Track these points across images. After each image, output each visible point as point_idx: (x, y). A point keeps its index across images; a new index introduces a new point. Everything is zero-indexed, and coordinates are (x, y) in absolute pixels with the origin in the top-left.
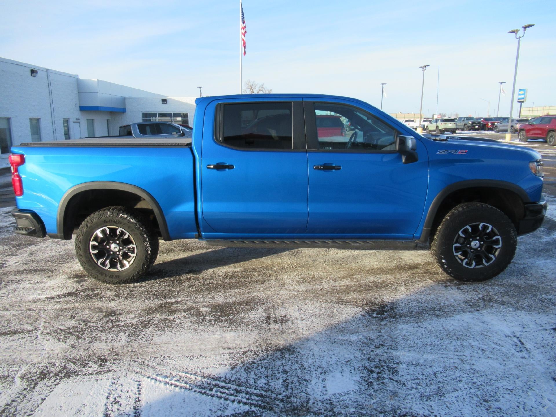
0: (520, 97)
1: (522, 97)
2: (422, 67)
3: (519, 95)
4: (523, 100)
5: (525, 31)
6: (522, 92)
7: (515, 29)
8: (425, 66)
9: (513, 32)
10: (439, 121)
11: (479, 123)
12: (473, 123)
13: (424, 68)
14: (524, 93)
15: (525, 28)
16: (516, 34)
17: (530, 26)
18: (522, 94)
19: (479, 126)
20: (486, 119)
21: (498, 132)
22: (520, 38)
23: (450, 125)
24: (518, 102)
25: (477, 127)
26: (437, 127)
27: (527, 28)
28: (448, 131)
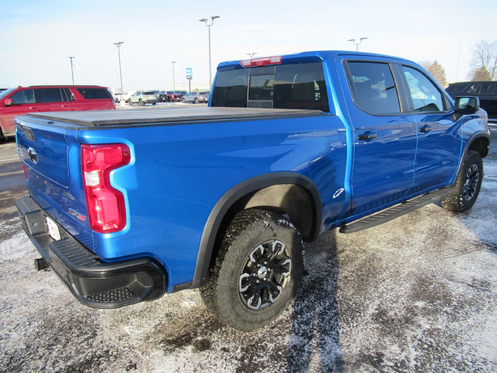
0: (188, 74)
1: (190, 74)
2: (115, 44)
3: (187, 73)
4: (190, 77)
5: (213, 20)
6: (189, 71)
7: (204, 18)
8: (120, 43)
9: (203, 20)
10: (141, 94)
11: (165, 95)
12: (160, 96)
13: (119, 45)
14: (191, 71)
15: (213, 18)
16: (206, 22)
17: (217, 17)
18: (190, 72)
19: (165, 98)
20: (169, 93)
21: (186, 102)
22: (209, 26)
23: (151, 97)
24: (187, 78)
25: (164, 99)
26: (140, 99)
27: (214, 19)
28: (150, 103)
